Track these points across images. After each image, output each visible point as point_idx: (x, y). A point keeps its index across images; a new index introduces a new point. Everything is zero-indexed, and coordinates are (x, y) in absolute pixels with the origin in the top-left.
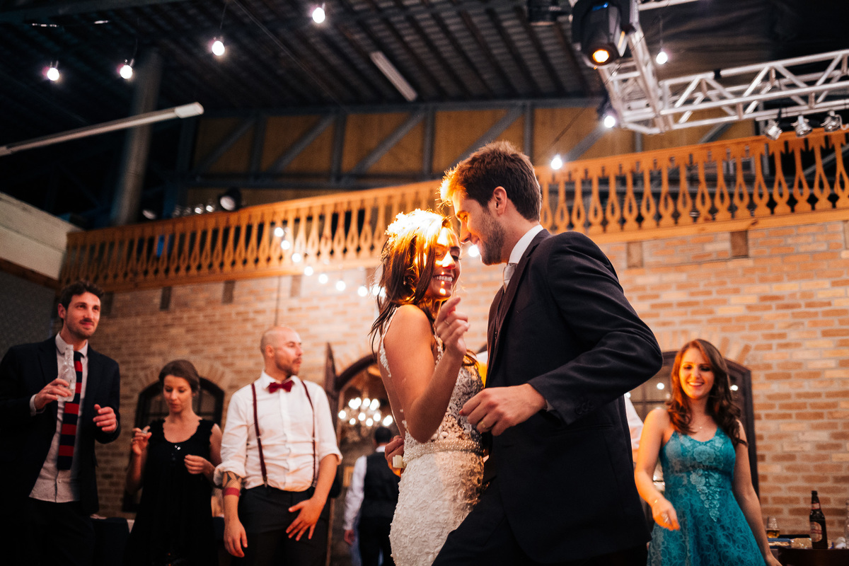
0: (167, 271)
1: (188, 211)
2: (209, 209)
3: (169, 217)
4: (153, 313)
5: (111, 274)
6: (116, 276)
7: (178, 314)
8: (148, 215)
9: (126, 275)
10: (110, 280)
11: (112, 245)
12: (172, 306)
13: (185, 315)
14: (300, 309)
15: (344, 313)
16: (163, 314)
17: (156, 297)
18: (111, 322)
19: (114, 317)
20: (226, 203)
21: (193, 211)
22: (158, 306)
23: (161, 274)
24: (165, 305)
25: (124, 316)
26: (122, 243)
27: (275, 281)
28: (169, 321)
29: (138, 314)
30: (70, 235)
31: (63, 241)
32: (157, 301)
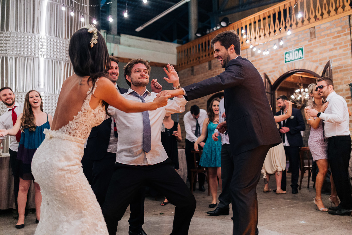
0: (209, 55)
1: (212, 30)
2: (218, 28)
3: (206, 34)
4: (207, 72)
5: (192, 60)
6: (193, 60)
7: (215, 70)
8: (199, 35)
9: (196, 59)
10: (192, 62)
11: (190, 49)
12: (212, 67)
13: (217, 70)
14: (256, 60)
15: (272, 59)
16: (210, 71)
17: (207, 65)
18: (195, 77)
19: (195, 75)
20: (223, 24)
21: (213, 30)
22: (208, 69)
23: (207, 57)
24: (210, 68)
25: (198, 74)
26: (193, 47)
27: (245, 51)
28: (212, 74)
29: (202, 73)
30: (177, 48)
31: (175, 51)
32: (207, 67)
